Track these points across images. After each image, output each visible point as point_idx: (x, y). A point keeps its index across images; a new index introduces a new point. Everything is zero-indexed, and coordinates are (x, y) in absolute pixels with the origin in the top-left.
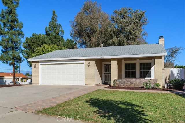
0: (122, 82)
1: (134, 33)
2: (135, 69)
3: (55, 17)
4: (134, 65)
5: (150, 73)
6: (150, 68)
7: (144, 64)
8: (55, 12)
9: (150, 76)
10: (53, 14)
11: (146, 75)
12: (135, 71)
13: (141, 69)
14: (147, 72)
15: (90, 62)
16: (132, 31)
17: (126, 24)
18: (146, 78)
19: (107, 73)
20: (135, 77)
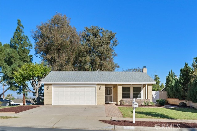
0: (128, 102)
1: (107, 53)
2: (129, 91)
3: (21, 27)
4: (129, 88)
5: (141, 95)
6: (140, 91)
7: (136, 88)
8: (20, 22)
9: (140, 97)
10: (18, 24)
11: (138, 96)
12: (130, 93)
13: (134, 91)
14: (138, 94)
15: (101, 86)
16: (105, 52)
17: (99, 44)
18: (138, 99)
19: (108, 95)
20: (129, 97)
